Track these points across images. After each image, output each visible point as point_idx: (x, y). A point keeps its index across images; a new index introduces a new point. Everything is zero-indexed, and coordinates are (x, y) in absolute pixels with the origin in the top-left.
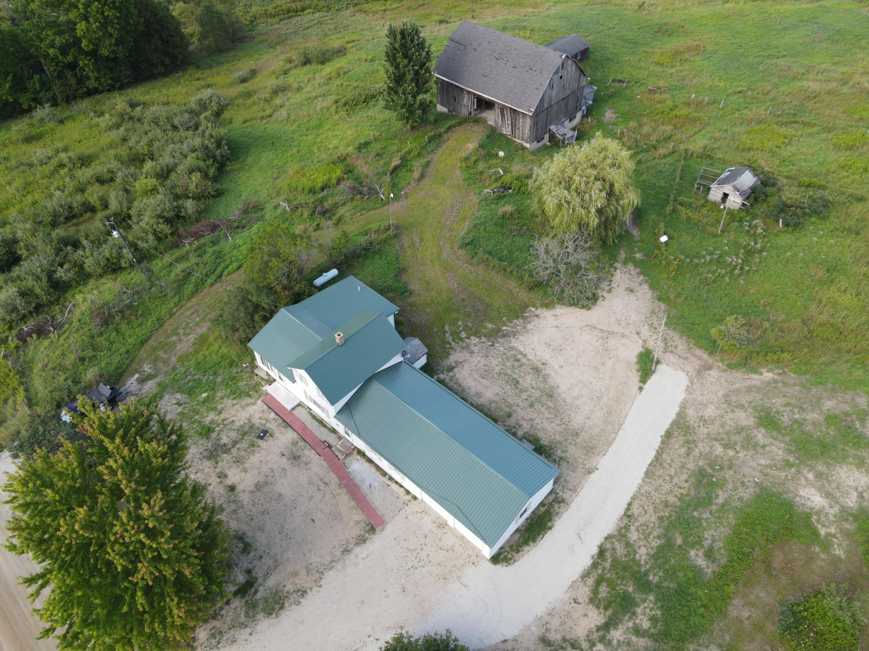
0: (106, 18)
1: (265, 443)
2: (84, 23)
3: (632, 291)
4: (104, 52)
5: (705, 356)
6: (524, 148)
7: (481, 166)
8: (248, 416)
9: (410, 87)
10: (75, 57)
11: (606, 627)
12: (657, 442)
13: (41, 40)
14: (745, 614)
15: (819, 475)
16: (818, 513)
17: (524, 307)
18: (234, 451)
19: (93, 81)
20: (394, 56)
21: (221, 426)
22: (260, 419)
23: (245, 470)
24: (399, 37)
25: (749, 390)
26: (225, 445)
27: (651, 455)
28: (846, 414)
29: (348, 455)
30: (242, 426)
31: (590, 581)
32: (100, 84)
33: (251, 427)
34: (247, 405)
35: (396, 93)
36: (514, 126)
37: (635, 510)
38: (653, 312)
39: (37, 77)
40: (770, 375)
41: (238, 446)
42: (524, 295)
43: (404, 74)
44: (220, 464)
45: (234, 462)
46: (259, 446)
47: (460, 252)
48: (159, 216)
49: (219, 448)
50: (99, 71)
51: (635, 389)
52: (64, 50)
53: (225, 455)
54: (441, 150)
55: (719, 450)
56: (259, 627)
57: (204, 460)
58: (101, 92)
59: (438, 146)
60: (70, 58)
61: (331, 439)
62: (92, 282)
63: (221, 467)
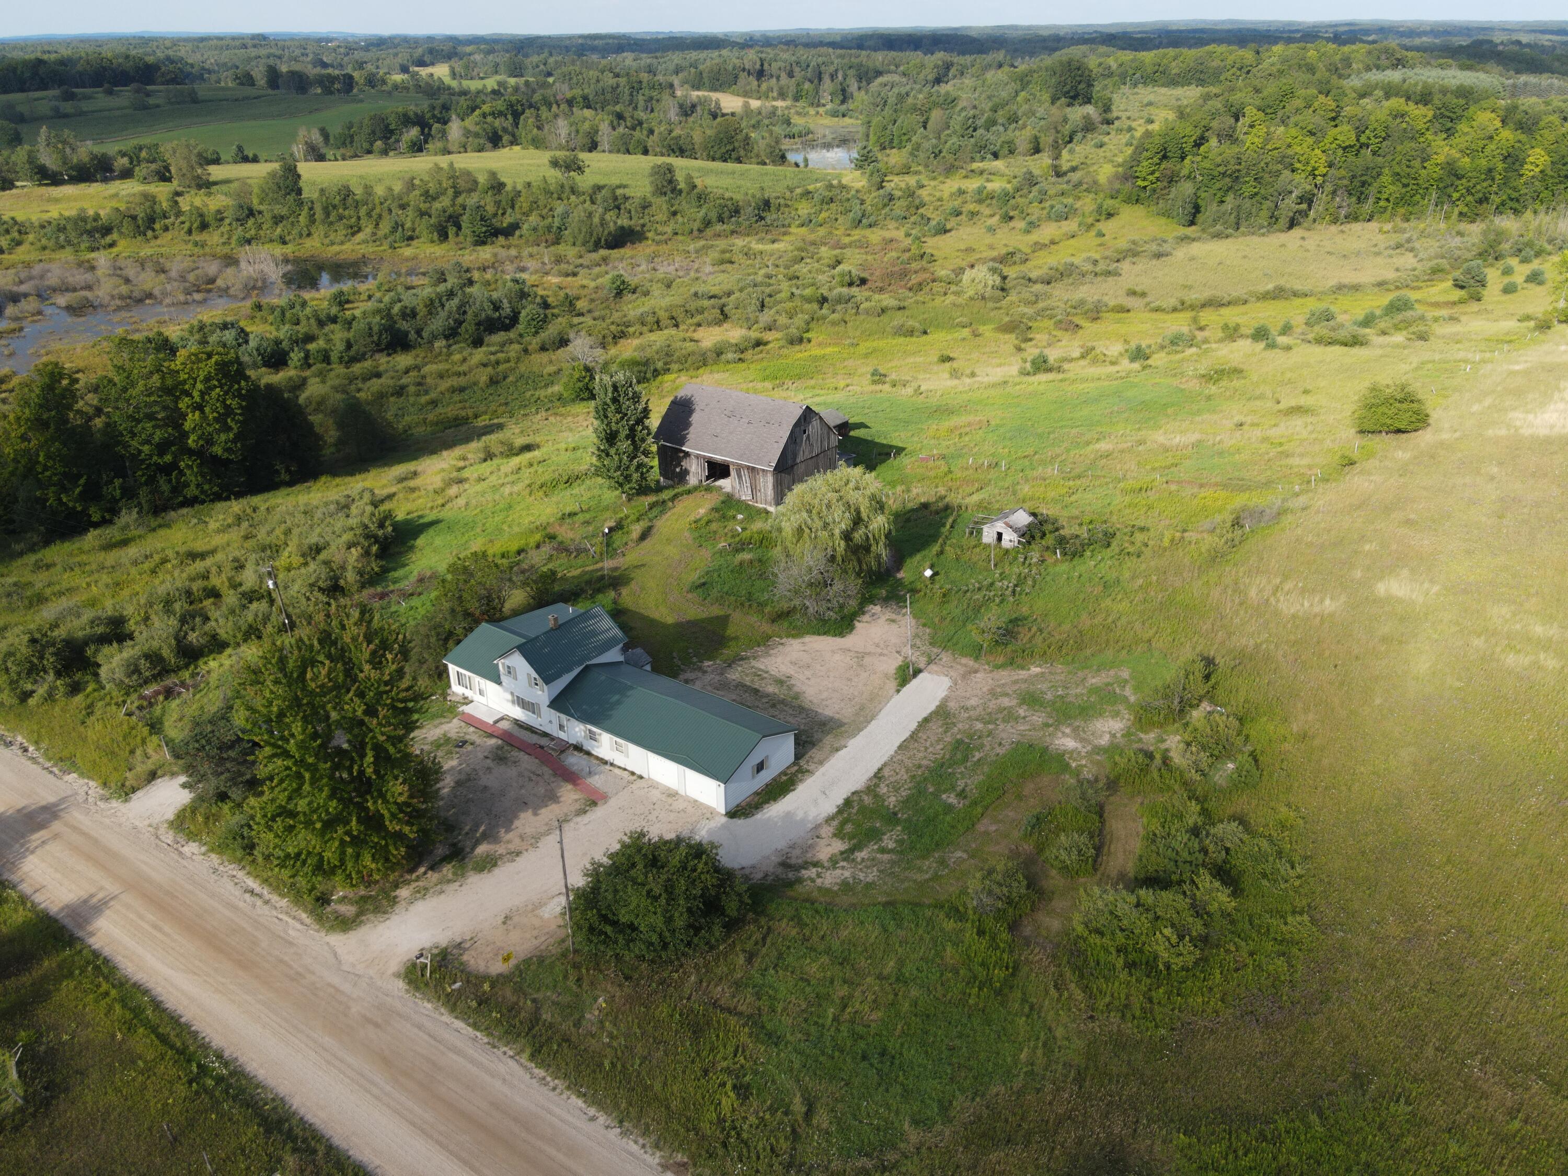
0: (227, 407)
1: (465, 750)
2: (197, 413)
3: (893, 621)
4: (217, 450)
5: (971, 663)
6: (767, 512)
7: (714, 526)
8: (442, 733)
9: (624, 445)
10: (175, 457)
11: (852, 850)
12: (914, 726)
13: (133, 435)
14: (993, 828)
15: (1075, 730)
16: (1072, 752)
17: (769, 638)
19: (193, 487)
20: (605, 410)
22: (457, 733)
24: (610, 390)
25: (1016, 682)
27: (907, 734)
28: (1107, 684)
29: (562, 752)
30: (436, 740)
31: (835, 823)
32: (203, 492)
33: (447, 740)
34: (441, 724)
35: (608, 455)
36: (754, 489)
37: (886, 772)
38: (916, 636)
39: (118, 482)
40: (1038, 670)
42: (766, 628)
43: (617, 432)
46: (458, 753)
47: (690, 596)
48: (312, 585)
50: (203, 476)
51: (892, 691)
52: (162, 448)
54: (665, 517)
55: (979, 726)
56: (470, 880)
58: (203, 502)
59: (662, 512)
60: (168, 458)
61: (544, 742)
62: (229, 651)
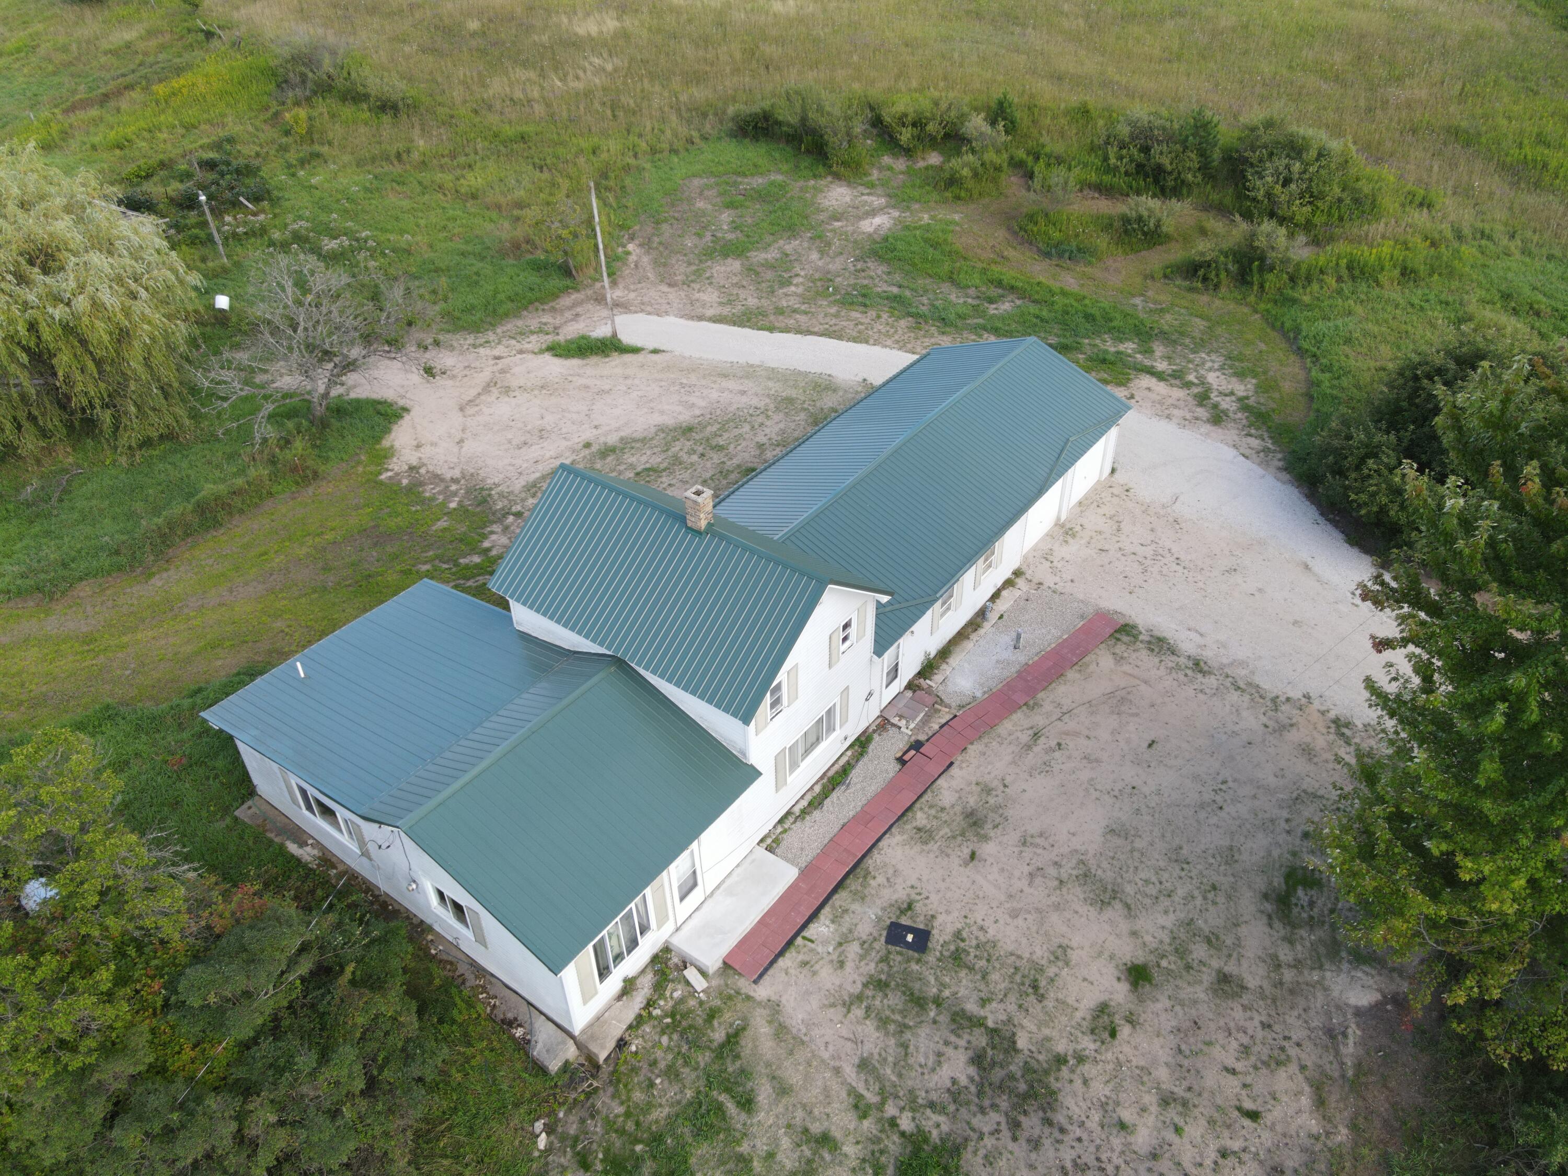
1: (941, 919)
8: (836, 1014)
18: (993, 1015)
21: (891, 1110)
22: (841, 964)
23: (1061, 954)
26: (978, 1060)
29: (935, 702)
30: (883, 1022)
33: (881, 985)
34: (781, 1031)
41: (971, 1007)
44: (1061, 1047)
45: (1041, 998)
46: (958, 935)
49: (997, 1074)
51: (657, 357)
53: (1022, 1042)
57: (1060, 1118)
61: (890, 745)
63: (1072, 1039)
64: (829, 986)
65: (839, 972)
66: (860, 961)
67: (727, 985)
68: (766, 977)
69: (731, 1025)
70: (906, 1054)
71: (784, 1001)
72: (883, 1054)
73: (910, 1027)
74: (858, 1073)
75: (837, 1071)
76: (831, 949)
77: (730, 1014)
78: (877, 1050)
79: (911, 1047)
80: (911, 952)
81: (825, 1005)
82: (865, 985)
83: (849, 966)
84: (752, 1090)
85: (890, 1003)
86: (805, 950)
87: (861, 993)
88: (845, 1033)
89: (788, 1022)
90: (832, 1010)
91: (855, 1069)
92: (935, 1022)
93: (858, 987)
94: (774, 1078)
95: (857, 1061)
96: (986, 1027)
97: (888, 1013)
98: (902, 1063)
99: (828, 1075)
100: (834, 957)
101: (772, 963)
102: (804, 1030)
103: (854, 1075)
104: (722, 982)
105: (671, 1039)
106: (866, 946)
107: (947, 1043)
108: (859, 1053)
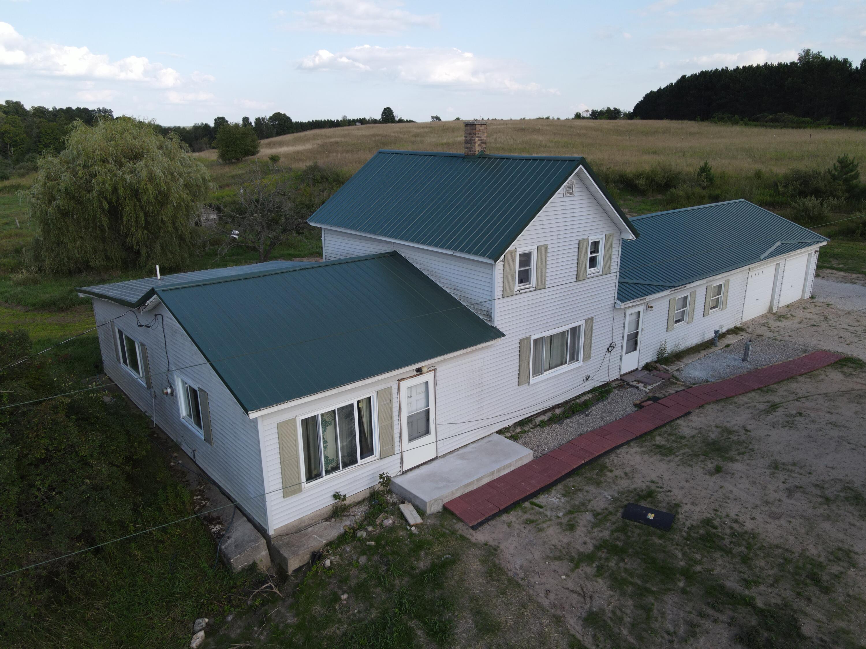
1: (686, 508)
18: (763, 597)
22: (571, 527)
23: (843, 556)
26: (747, 638)
30: (619, 583)
33: (616, 550)
34: (495, 571)
41: (732, 585)
45: (826, 590)
46: (708, 523)
64: (555, 541)
65: (568, 533)
66: (593, 528)
67: (442, 526)
68: (486, 526)
69: (439, 557)
70: (649, 618)
71: (502, 547)
72: (618, 613)
73: (653, 592)
74: (584, 626)
75: (558, 620)
76: (560, 514)
77: (439, 548)
78: (611, 608)
79: (655, 611)
80: (652, 529)
81: (548, 557)
82: (597, 548)
83: (580, 531)
84: (450, 621)
85: (628, 566)
86: (533, 511)
87: (593, 553)
88: (570, 585)
89: (504, 565)
90: (557, 563)
91: (580, 622)
92: (684, 591)
93: (590, 548)
94: (479, 613)
95: (584, 614)
96: (754, 607)
97: (624, 575)
98: (643, 626)
99: (546, 621)
100: (565, 521)
101: (494, 517)
102: (522, 575)
103: (579, 628)
104: (438, 522)
105: (369, 560)
106: (599, 517)
107: (702, 615)
108: (587, 607)
